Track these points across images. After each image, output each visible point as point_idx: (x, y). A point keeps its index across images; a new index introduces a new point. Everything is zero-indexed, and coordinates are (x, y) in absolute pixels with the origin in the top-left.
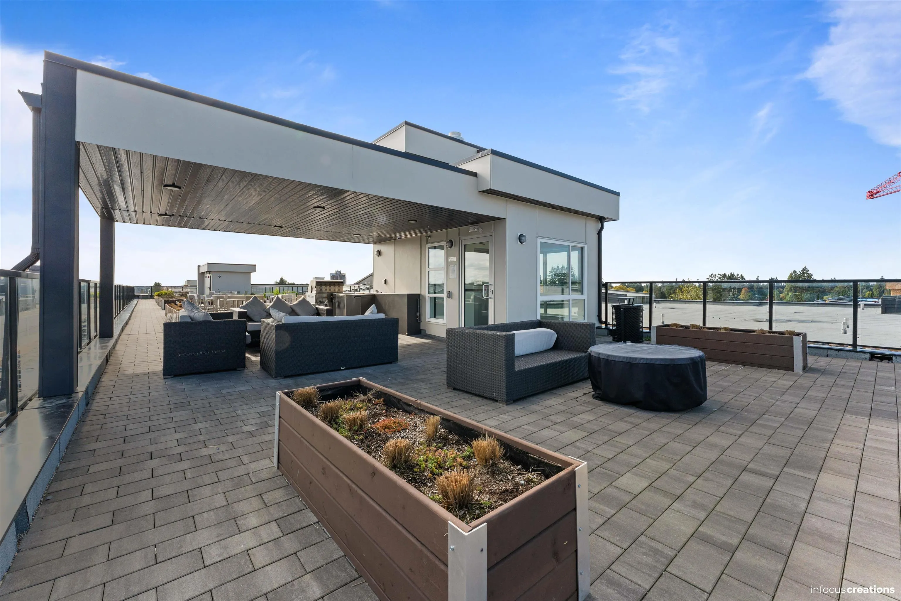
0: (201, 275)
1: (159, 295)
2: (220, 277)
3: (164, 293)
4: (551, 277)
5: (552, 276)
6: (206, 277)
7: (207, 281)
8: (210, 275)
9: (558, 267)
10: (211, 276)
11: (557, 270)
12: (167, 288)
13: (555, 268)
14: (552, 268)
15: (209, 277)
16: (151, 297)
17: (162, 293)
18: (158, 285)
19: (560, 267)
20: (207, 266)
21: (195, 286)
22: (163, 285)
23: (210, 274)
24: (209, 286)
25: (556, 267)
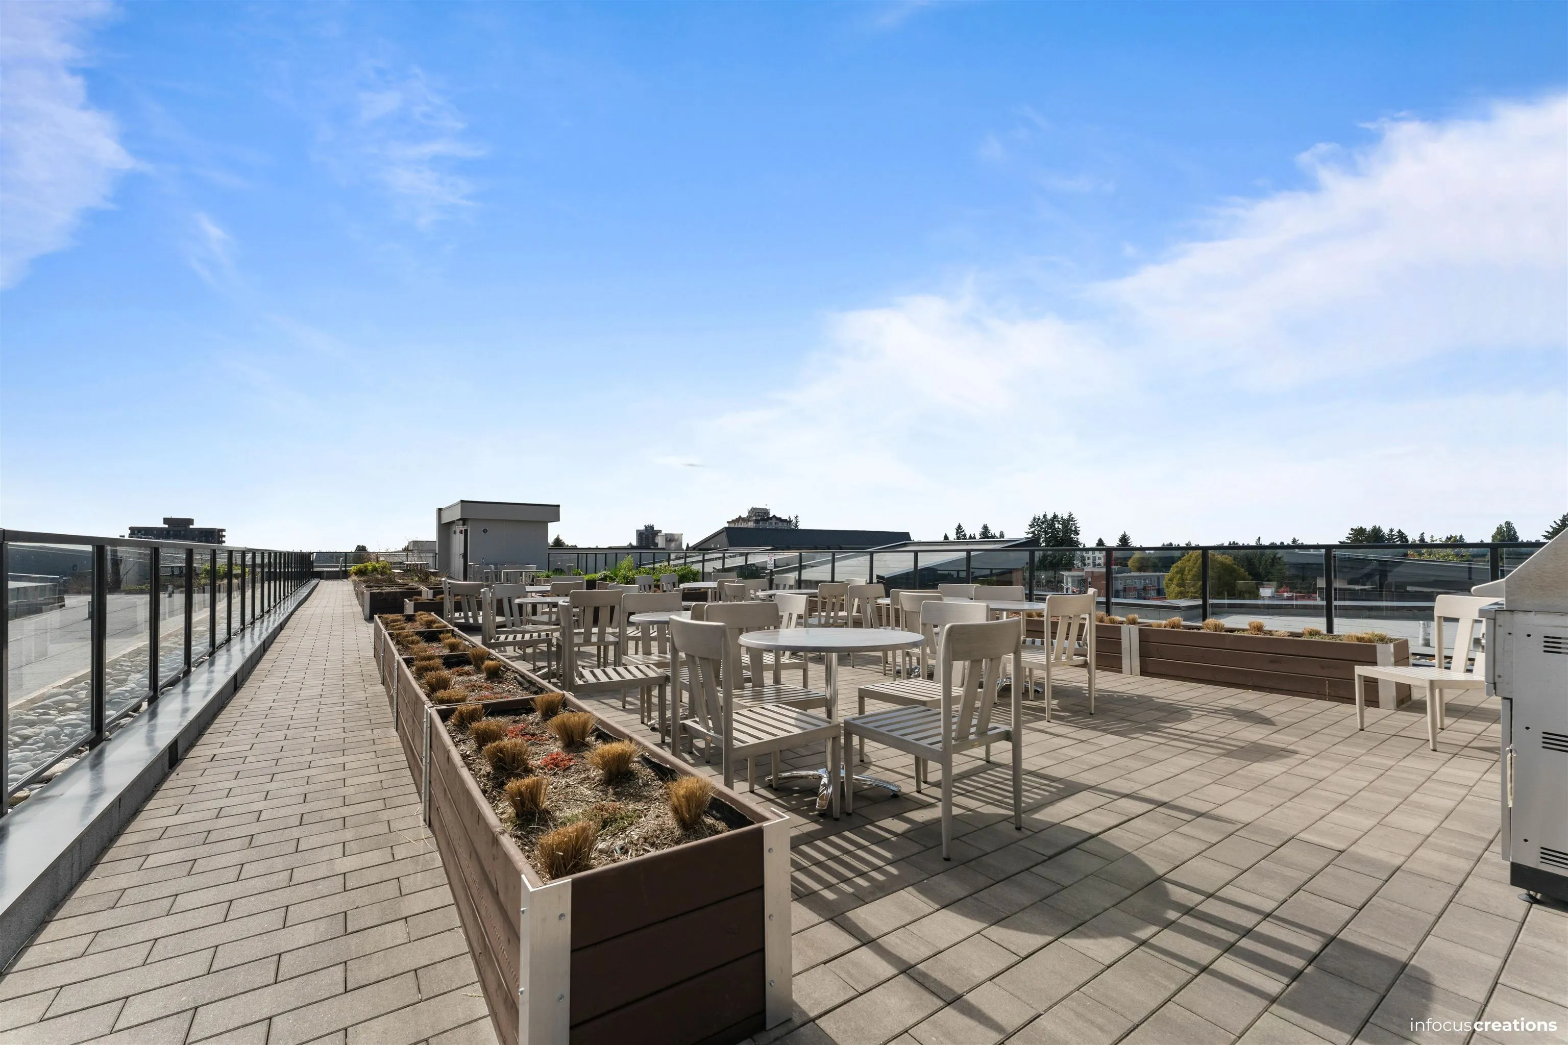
0: (445, 529)
1: (360, 573)
2: (485, 531)
3: (370, 568)
4: (1031, 535)
5: (1033, 532)
6: (455, 532)
7: (458, 542)
8: (465, 527)
9: (1045, 516)
10: (466, 531)
11: (1043, 523)
12: (377, 555)
13: (1039, 519)
14: (1034, 519)
15: (461, 532)
16: (345, 575)
17: (366, 567)
18: (361, 549)
19: (1049, 517)
20: (459, 506)
21: (433, 551)
22: (370, 549)
23: (464, 524)
24: (462, 551)
25: (1041, 518)
